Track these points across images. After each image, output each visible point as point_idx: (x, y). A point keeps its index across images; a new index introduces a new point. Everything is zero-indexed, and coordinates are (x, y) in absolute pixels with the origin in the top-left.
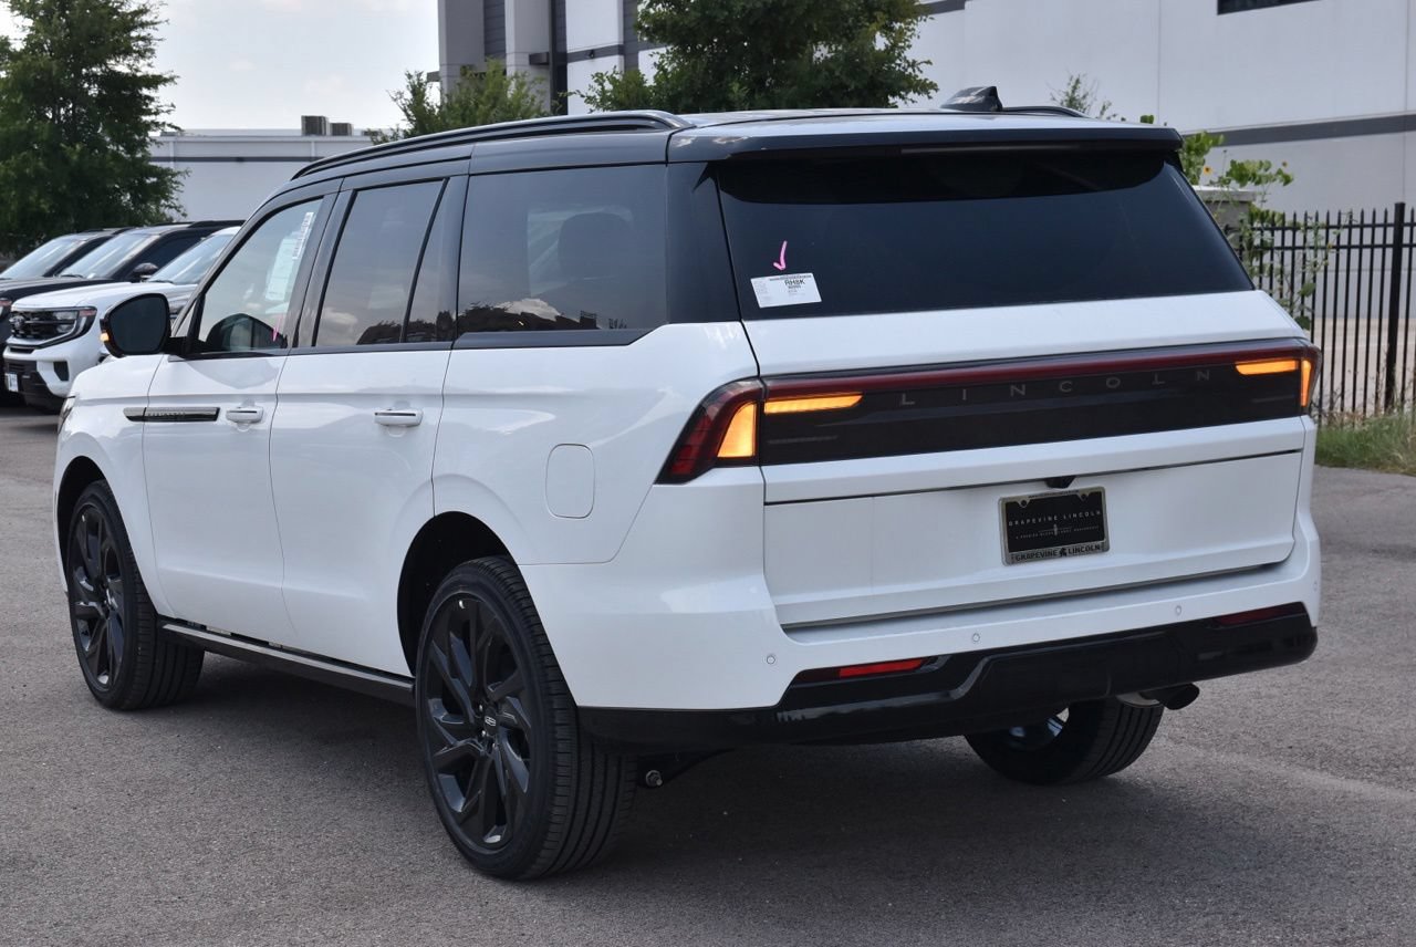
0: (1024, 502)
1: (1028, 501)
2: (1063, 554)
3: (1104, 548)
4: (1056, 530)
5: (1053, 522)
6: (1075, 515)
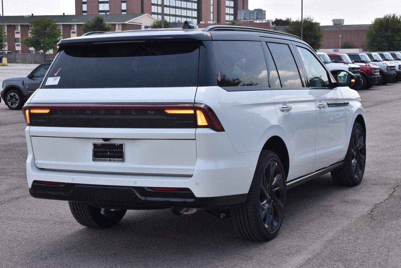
0: (99, 144)
2: (110, 160)
3: (124, 161)
4: (109, 153)
5: (108, 151)
6: (115, 150)
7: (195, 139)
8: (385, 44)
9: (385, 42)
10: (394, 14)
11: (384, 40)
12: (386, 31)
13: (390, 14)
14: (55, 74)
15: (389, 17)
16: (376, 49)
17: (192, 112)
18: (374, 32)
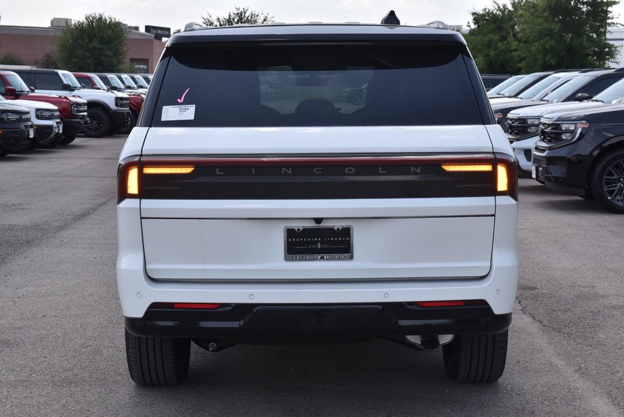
0: (299, 230)
1: (301, 229)
2: (322, 258)
3: (351, 258)
4: (319, 245)
5: (318, 241)
6: (332, 239)
7: (494, 215)
8: (90, 61)
9: (89, 58)
10: (100, 15)
11: (87, 54)
12: (91, 41)
13: (95, 14)
14: (179, 100)
15: (92, 18)
16: (76, 69)
17: (487, 168)
18: (70, 41)
